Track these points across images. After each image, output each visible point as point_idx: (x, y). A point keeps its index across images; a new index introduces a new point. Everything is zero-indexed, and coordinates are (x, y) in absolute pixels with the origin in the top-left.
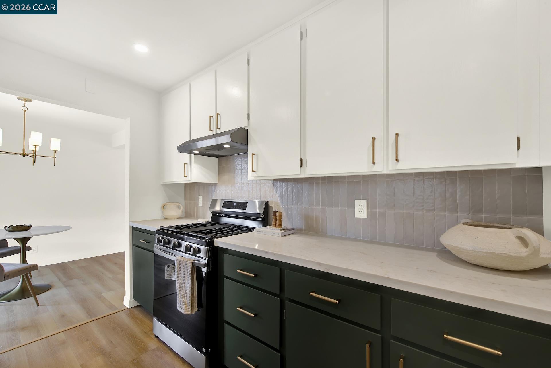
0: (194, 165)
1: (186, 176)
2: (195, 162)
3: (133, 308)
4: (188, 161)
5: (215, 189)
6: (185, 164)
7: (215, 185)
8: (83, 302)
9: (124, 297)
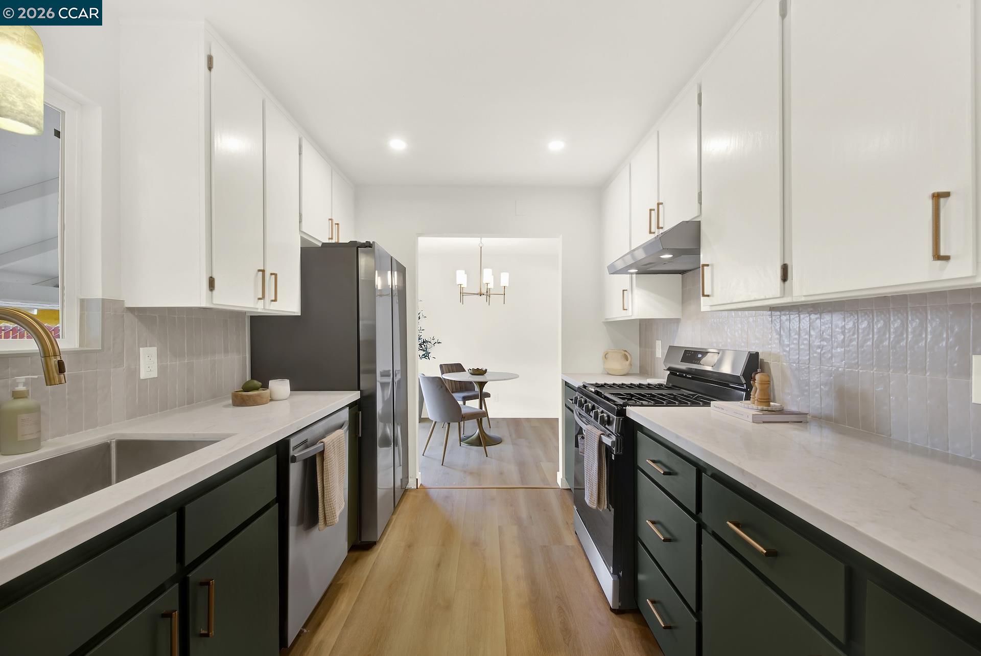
0: (636, 291)
1: (626, 310)
2: (637, 286)
3: (566, 491)
4: (627, 287)
5: (678, 329)
6: (624, 291)
7: (677, 321)
8: (522, 465)
9: (558, 472)
